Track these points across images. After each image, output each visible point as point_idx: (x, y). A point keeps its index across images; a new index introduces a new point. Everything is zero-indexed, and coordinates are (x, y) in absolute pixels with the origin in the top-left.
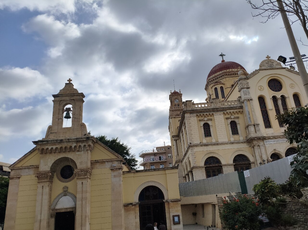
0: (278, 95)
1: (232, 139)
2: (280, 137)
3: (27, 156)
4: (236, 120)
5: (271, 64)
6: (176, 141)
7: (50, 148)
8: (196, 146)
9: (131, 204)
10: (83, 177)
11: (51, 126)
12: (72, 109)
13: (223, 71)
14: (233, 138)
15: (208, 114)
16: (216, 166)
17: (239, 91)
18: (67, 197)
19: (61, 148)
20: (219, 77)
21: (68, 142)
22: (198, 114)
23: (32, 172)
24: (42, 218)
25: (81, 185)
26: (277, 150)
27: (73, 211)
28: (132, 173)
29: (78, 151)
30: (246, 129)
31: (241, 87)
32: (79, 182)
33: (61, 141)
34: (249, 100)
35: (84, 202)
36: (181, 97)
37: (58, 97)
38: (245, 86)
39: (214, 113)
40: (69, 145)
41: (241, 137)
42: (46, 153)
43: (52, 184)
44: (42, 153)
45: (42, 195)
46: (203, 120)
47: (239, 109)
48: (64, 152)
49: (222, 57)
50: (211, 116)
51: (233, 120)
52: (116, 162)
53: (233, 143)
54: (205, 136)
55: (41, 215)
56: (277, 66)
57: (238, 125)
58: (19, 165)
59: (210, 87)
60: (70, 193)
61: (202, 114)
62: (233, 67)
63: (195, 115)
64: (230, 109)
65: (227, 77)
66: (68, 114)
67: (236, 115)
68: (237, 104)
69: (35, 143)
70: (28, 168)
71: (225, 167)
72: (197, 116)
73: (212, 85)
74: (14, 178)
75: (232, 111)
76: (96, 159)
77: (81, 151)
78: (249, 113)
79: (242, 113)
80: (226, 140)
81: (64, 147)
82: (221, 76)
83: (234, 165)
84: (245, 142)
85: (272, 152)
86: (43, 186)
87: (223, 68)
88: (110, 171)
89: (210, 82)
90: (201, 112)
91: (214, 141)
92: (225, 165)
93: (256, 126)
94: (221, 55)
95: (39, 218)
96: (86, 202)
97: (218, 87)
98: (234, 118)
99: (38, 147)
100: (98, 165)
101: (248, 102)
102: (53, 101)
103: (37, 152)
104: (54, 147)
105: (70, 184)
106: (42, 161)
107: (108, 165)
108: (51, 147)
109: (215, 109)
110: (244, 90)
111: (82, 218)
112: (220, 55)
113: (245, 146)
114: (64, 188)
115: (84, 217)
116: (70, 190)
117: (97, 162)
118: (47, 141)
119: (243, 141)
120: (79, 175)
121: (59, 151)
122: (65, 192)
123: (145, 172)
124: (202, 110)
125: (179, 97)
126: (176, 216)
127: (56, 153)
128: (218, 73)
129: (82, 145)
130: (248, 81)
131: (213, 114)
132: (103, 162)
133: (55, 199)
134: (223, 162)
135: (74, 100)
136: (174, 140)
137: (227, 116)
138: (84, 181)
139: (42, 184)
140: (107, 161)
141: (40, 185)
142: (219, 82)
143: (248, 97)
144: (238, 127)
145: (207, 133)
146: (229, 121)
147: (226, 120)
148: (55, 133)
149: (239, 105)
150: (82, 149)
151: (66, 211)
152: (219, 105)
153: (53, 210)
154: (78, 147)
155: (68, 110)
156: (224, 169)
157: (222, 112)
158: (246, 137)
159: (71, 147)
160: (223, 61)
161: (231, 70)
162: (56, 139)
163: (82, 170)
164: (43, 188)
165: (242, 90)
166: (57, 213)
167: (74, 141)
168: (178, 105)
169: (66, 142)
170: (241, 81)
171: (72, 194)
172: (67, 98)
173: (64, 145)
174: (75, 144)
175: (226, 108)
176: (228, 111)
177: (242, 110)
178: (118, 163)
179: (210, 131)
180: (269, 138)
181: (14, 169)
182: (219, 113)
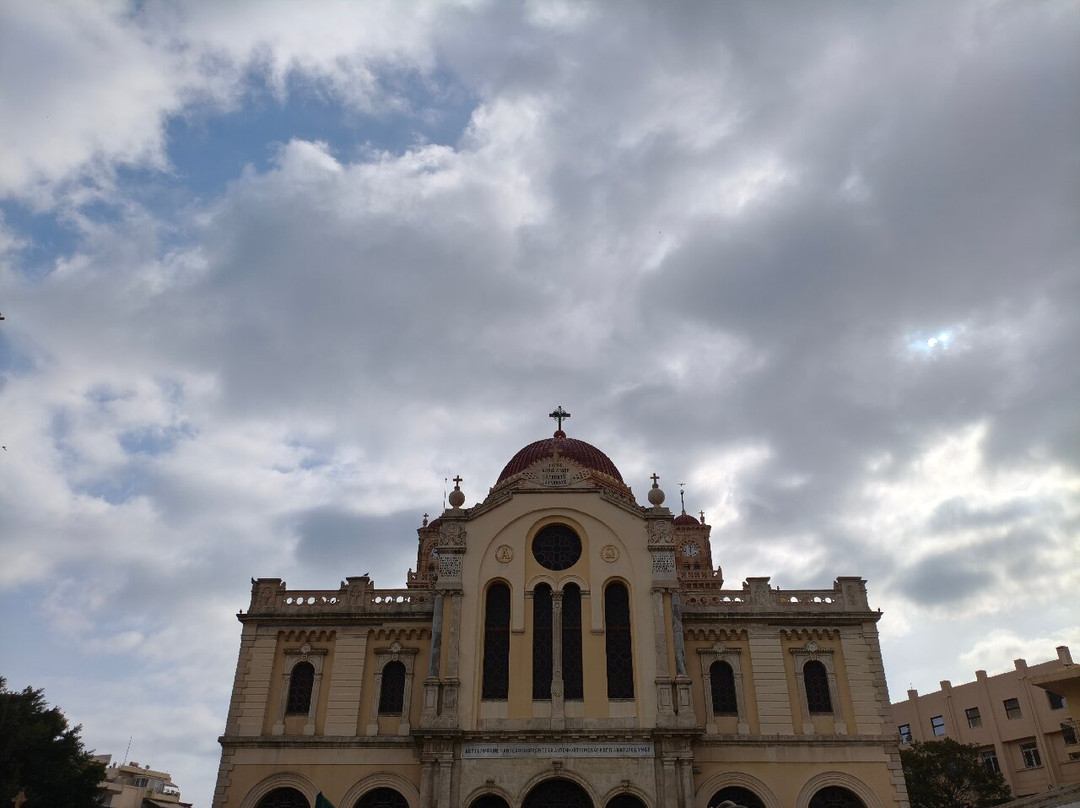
0: (557, 581)
1: (372, 731)
2: (517, 737)
4: (407, 661)
5: (560, 473)
8: (245, 743)
14: (377, 726)
26: (497, 783)
31: (438, 546)
34: (452, 593)
39: (338, 629)
41: (405, 724)
46: (296, 654)
47: (423, 620)
49: (560, 421)
50: (326, 640)
51: (396, 658)
54: (286, 712)
56: (574, 481)
57: (407, 681)
61: (298, 630)
63: (274, 631)
64: (393, 620)
67: (412, 643)
72: (282, 636)
75: (399, 626)
80: (348, 731)
85: (477, 789)
91: (309, 730)
93: (446, 688)
94: (555, 415)
98: (399, 653)
101: (447, 601)
110: (445, 556)
112: (552, 413)
124: (298, 616)
130: (467, 527)
137: (383, 643)
143: (452, 581)
144: (408, 685)
145: (301, 698)
146: (383, 661)
147: (373, 657)
157: (366, 630)
160: (560, 434)
175: (378, 614)
176: (387, 626)
177: (429, 624)
179: (310, 692)
180: (476, 737)
182: (356, 630)
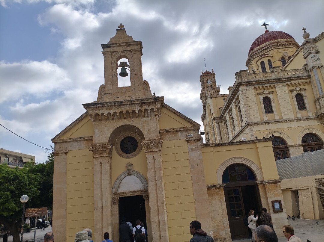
1: (299, 116)
3: (75, 125)
4: (303, 93)
6: (219, 123)
7: (106, 113)
8: (256, 124)
9: (214, 186)
10: (154, 150)
11: (103, 85)
12: (128, 64)
13: (270, 42)
14: (300, 114)
15: (268, 86)
16: (281, 148)
17: (305, 58)
18: (132, 177)
19: (121, 112)
20: (266, 49)
21: (130, 104)
22: (257, 86)
23: (82, 145)
24: (104, 205)
25: (152, 161)
27: (142, 195)
28: (211, 146)
29: (144, 117)
30: (315, 103)
31: (309, 52)
32: (149, 156)
33: (121, 103)
34: (320, 67)
35: (158, 182)
36: (214, 77)
37: (110, 48)
38: (314, 51)
39: (275, 84)
40: (130, 109)
41: (310, 112)
42: (101, 120)
43: (111, 160)
44: (95, 120)
45: (101, 174)
46: (262, 94)
47: (306, 79)
48: (125, 118)
49: (266, 27)
50: (272, 89)
51: (299, 92)
52: (192, 131)
53: (300, 120)
54: (266, 113)
55: (102, 201)
57: (305, 99)
58: (65, 137)
59: (254, 62)
60: (136, 172)
61: (261, 86)
62: (281, 36)
63: (252, 87)
64: (295, 80)
65: (276, 49)
66: (124, 70)
67: (303, 87)
68: (302, 73)
69: (86, 106)
70: (76, 141)
71: (293, 148)
72: (255, 89)
73: (256, 60)
74: (59, 153)
75: (297, 82)
76: (167, 128)
77: (147, 117)
78: (320, 83)
79: (310, 83)
80: (292, 116)
81: (124, 112)
82: (268, 48)
83: (303, 146)
84: (315, 119)
86: (101, 163)
87: (269, 38)
88: (186, 143)
89: (254, 55)
90: (260, 84)
91: (277, 118)
92: (292, 146)
94: (264, 25)
95: (100, 205)
96: (161, 183)
97: (266, 60)
98: (300, 90)
99: (91, 112)
100: (169, 135)
101: (318, 70)
102: (102, 52)
103: (88, 118)
104: (112, 112)
105: (135, 160)
106: (96, 130)
107: (182, 136)
108: (108, 111)
109: (277, 79)
110: (313, 55)
111: (158, 204)
112: (262, 24)
113: (315, 123)
114: (127, 166)
115: (160, 202)
116: (136, 168)
117: (167, 131)
118: (102, 104)
119: (313, 117)
120: (149, 147)
121: (119, 117)
122: (130, 171)
123: (228, 145)
124: (261, 81)
125: (212, 77)
126: (276, 201)
127: (114, 120)
128: (264, 45)
129: (149, 108)
130: (317, 44)
131: (274, 86)
132: (175, 132)
133: (117, 179)
134: (290, 143)
135: (130, 51)
136: (216, 123)
137: (292, 88)
138: (156, 156)
139: (100, 160)
140: (181, 131)
141: (97, 162)
142: (265, 55)
143: (318, 63)
144: (306, 100)
145: (269, 109)
146: (294, 94)
147: (290, 92)
148: (110, 94)
149: (305, 74)
150: (149, 114)
151: (132, 195)
152: (281, 75)
153: (114, 194)
154: (143, 111)
155: (123, 65)
156: (291, 151)
157: (285, 84)
158: (316, 112)
159: (134, 111)
160: (267, 31)
161: (279, 40)
162: (114, 101)
163: (151, 141)
164: (101, 165)
165: (310, 55)
166: (121, 199)
167: (138, 103)
168: (211, 87)
169: (128, 104)
170: (308, 45)
171: (138, 173)
172: (121, 49)
173: (124, 109)
174: (139, 108)
175: (290, 78)
176: (293, 82)
177: (309, 80)
178: (195, 132)
179: (271, 106)
181: (59, 143)
182: (281, 84)
